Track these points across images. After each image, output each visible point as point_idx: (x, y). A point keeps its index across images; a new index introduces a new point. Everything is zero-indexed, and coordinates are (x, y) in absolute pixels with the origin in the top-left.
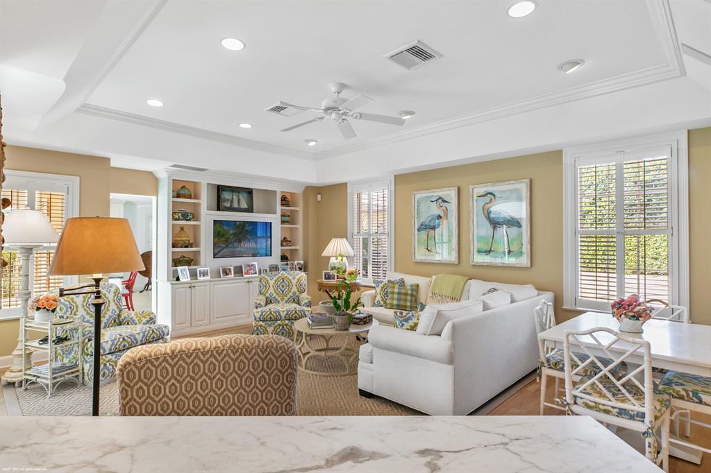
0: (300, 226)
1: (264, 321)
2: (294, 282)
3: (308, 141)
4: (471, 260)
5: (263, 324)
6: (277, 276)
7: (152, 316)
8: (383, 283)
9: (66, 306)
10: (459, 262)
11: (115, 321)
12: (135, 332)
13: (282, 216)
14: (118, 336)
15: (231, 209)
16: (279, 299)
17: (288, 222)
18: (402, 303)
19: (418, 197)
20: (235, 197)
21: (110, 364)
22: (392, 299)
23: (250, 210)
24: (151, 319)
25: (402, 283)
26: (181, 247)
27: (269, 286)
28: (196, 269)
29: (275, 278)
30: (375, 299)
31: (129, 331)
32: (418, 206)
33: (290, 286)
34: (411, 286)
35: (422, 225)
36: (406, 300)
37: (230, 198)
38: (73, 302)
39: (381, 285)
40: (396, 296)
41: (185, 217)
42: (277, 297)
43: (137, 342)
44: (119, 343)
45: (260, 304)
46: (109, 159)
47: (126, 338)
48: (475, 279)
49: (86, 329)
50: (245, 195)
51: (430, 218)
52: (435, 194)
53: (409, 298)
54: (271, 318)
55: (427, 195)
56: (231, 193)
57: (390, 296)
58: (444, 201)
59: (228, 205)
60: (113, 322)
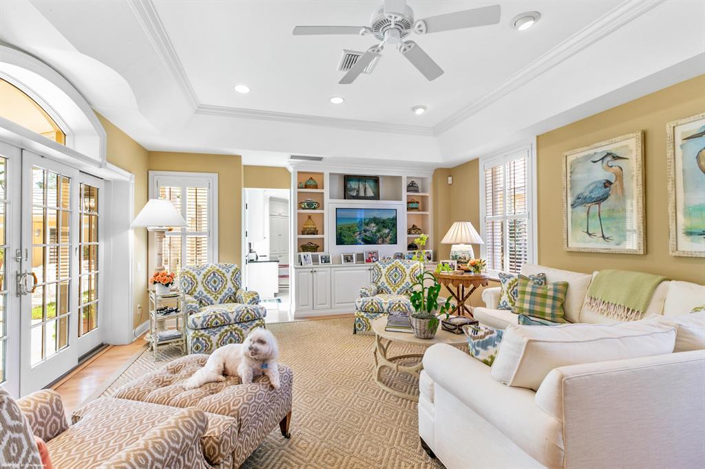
0: (429, 213)
1: (365, 312)
2: (408, 271)
3: (414, 109)
4: (671, 247)
5: (365, 315)
6: (390, 265)
7: (255, 296)
8: (512, 279)
9: (188, 282)
10: (646, 251)
11: (230, 298)
12: (229, 311)
13: (408, 203)
14: (212, 313)
15: (357, 197)
16: (391, 289)
17: (416, 208)
18: (538, 308)
19: (570, 159)
20: (361, 186)
21: (203, 339)
22: (523, 301)
23: (376, 197)
24: (254, 299)
25: (542, 280)
26: (308, 234)
27: (381, 275)
28: (318, 255)
29: (388, 266)
30: (500, 299)
31: (225, 309)
32: (571, 173)
33: (403, 275)
34: (555, 284)
35: (578, 198)
36: (544, 305)
37: (356, 187)
38: (194, 279)
39: (509, 281)
40: (528, 297)
41: (310, 206)
42: (389, 287)
43: (230, 321)
44: (211, 320)
45: (365, 293)
46: (240, 156)
47: (219, 316)
48: (677, 280)
49: (189, 304)
50: (372, 184)
51: (591, 187)
52: (599, 150)
53: (549, 302)
54: (372, 310)
55: (586, 153)
56: (358, 183)
57: (520, 296)
58: (616, 158)
59: (354, 194)
60: (228, 299)
